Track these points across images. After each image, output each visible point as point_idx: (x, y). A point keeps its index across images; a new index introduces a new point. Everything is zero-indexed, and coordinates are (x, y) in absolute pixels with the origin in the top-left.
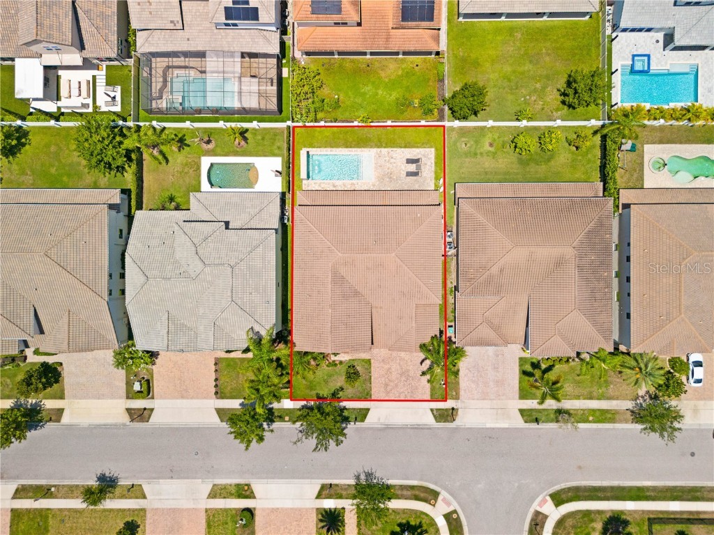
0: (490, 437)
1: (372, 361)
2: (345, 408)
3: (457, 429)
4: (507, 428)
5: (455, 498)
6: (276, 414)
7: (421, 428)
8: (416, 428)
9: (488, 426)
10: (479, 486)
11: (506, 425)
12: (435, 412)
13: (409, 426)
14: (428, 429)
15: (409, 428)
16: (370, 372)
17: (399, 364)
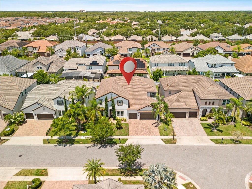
0: (199, 149)
1: (129, 124)
2: (114, 139)
3: (178, 146)
4: (207, 146)
5: (188, 176)
6: (76, 141)
7: (157, 146)
8: (154, 146)
9: (195, 145)
10: (202, 170)
11: (206, 145)
12: (164, 140)
13: (150, 145)
14: (161, 146)
15: (150, 146)
16: (128, 127)
17: (143, 125)
